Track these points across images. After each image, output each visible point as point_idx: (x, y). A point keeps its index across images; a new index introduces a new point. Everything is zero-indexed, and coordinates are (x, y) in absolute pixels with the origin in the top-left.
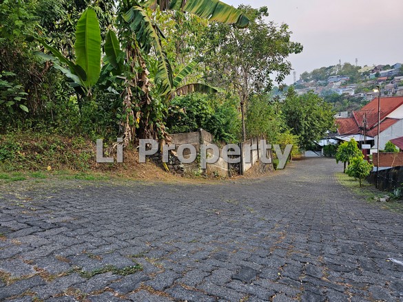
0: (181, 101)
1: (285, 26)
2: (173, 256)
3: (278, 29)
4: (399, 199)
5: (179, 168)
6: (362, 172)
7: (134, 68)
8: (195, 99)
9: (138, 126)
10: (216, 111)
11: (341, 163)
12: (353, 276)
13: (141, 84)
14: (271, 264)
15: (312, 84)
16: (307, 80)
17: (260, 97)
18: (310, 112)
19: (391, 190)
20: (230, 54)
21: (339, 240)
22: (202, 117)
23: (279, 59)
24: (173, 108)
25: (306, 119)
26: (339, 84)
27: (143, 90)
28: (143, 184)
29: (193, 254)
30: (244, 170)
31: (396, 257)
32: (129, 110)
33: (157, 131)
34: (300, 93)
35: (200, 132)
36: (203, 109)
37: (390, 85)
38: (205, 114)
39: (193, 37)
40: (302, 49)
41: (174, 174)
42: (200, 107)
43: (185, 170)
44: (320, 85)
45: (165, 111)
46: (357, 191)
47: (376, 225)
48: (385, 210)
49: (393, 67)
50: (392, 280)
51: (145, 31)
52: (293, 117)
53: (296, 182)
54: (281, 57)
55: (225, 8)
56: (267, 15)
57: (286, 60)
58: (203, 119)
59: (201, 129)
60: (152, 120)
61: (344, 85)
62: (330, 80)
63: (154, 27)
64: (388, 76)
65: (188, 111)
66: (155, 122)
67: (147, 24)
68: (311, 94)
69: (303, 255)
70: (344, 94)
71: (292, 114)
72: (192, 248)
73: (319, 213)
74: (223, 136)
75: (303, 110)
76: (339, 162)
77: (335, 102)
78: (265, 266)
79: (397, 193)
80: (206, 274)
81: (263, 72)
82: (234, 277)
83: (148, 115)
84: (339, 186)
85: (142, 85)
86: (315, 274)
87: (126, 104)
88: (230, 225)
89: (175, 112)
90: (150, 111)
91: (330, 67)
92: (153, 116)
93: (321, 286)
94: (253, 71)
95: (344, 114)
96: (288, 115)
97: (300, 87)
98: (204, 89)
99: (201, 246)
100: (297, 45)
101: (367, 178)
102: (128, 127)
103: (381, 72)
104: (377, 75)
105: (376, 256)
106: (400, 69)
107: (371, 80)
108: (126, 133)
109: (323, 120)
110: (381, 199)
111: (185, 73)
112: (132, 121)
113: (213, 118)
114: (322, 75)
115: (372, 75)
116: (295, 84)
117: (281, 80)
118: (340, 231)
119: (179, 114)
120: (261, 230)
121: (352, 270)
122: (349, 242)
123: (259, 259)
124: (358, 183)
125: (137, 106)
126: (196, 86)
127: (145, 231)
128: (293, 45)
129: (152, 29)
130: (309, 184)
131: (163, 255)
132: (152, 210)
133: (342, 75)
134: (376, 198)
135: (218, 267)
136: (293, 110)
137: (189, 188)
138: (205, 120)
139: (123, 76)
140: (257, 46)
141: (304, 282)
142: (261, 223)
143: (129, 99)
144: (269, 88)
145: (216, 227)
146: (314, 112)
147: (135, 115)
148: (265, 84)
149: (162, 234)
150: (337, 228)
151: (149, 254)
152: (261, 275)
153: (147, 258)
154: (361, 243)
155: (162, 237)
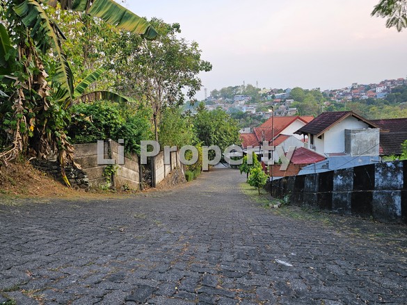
0: (88, 108)
1: (195, 45)
2: (60, 285)
3: (189, 47)
4: (288, 205)
5: (82, 182)
6: (260, 182)
7: (27, 69)
8: (104, 107)
9: (31, 135)
10: (127, 122)
11: (244, 174)
12: (244, 281)
13: (37, 87)
14: (169, 279)
15: (221, 101)
16: (216, 97)
17: (173, 110)
18: (218, 127)
19: (282, 198)
20: (143, 65)
21: (236, 246)
22: (111, 127)
23: (191, 75)
24: (77, 116)
25: (215, 133)
26: (243, 102)
27: (40, 94)
28: (35, 201)
29: (85, 278)
30: (157, 182)
31: (281, 258)
32: (20, 116)
33: (56, 140)
34: (210, 109)
35: (109, 142)
36: (112, 118)
37: (283, 106)
38: (115, 124)
39: (103, 43)
40: (211, 67)
41: (76, 189)
42: (109, 117)
43: (90, 185)
44: (228, 102)
45: (67, 119)
46: (256, 199)
47: (268, 229)
48: (277, 215)
49: (285, 91)
50: (276, 280)
51: (41, 29)
52: (204, 131)
53: (206, 192)
54: (193, 73)
55: (133, 18)
56: (180, 32)
57: (197, 76)
58: (113, 129)
59: (110, 140)
60: (51, 128)
61: (247, 104)
62: (236, 99)
63: (52, 25)
64: (281, 99)
65: (95, 120)
66: (53, 131)
67: (43, 20)
68: (220, 110)
69: (202, 265)
70: (247, 113)
71: (203, 128)
72: (84, 272)
73: (222, 221)
74: (135, 147)
75: (213, 124)
76: (243, 173)
77: (240, 118)
78: (163, 281)
79: (286, 199)
80: (96, 300)
81: (176, 86)
82: (128, 299)
83: (46, 122)
84: (242, 195)
85: (39, 88)
86: (211, 283)
87: (16, 108)
88: (133, 241)
89: (80, 120)
90: (48, 118)
91: (236, 87)
92: (51, 123)
93: (214, 295)
94: (166, 84)
95: (248, 130)
96: (200, 129)
97: (210, 103)
98: (114, 97)
99: (95, 268)
100: (206, 64)
101: (265, 187)
102: (18, 135)
103: (276, 95)
104: (273, 97)
105: (266, 258)
106: (290, 93)
107: (268, 101)
108: (15, 142)
109: (229, 135)
110: (275, 206)
111: (92, 79)
112: (23, 128)
113: (124, 128)
114: (229, 94)
115: (270, 97)
116: (206, 100)
117: (192, 95)
118: (238, 237)
119: (84, 122)
120: (165, 244)
121: (244, 275)
122: (244, 247)
123: (157, 275)
124: (257, 192)
125: (31, 111)
126: (105, 94)
127: (28, 257)
128: (203, 63)
129: (50, 27)
130: (216, 194)
131: (46, 285)
132: (41, 232)
133: (245, 95)
134: (271, 205)
135: (111, 290)
136: (204, 124)
137: (93, 204)
138: (115, 130)
139: (12, 76)
140: (170, 60)
141: (199, 293)
142: (167, 236)
143: (21, 103)
144: (181, 102)
145: (118, 245)
146: (222, 127)
147: (28, 122)
148: (177, 98)
149: (49, 259)
150: (236, 235)
151: (28, 285)
152: (157, 292)
153: (24, 291)
154: (254, 248)
155: (48, 263)
